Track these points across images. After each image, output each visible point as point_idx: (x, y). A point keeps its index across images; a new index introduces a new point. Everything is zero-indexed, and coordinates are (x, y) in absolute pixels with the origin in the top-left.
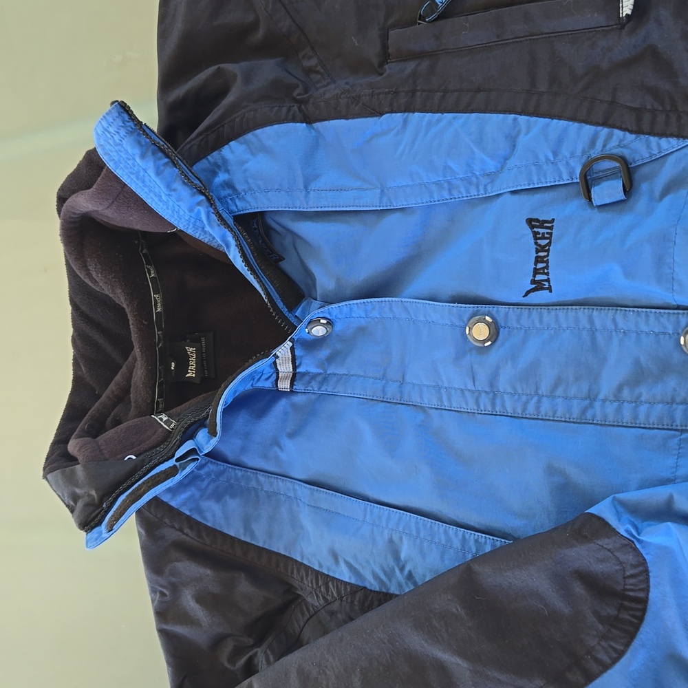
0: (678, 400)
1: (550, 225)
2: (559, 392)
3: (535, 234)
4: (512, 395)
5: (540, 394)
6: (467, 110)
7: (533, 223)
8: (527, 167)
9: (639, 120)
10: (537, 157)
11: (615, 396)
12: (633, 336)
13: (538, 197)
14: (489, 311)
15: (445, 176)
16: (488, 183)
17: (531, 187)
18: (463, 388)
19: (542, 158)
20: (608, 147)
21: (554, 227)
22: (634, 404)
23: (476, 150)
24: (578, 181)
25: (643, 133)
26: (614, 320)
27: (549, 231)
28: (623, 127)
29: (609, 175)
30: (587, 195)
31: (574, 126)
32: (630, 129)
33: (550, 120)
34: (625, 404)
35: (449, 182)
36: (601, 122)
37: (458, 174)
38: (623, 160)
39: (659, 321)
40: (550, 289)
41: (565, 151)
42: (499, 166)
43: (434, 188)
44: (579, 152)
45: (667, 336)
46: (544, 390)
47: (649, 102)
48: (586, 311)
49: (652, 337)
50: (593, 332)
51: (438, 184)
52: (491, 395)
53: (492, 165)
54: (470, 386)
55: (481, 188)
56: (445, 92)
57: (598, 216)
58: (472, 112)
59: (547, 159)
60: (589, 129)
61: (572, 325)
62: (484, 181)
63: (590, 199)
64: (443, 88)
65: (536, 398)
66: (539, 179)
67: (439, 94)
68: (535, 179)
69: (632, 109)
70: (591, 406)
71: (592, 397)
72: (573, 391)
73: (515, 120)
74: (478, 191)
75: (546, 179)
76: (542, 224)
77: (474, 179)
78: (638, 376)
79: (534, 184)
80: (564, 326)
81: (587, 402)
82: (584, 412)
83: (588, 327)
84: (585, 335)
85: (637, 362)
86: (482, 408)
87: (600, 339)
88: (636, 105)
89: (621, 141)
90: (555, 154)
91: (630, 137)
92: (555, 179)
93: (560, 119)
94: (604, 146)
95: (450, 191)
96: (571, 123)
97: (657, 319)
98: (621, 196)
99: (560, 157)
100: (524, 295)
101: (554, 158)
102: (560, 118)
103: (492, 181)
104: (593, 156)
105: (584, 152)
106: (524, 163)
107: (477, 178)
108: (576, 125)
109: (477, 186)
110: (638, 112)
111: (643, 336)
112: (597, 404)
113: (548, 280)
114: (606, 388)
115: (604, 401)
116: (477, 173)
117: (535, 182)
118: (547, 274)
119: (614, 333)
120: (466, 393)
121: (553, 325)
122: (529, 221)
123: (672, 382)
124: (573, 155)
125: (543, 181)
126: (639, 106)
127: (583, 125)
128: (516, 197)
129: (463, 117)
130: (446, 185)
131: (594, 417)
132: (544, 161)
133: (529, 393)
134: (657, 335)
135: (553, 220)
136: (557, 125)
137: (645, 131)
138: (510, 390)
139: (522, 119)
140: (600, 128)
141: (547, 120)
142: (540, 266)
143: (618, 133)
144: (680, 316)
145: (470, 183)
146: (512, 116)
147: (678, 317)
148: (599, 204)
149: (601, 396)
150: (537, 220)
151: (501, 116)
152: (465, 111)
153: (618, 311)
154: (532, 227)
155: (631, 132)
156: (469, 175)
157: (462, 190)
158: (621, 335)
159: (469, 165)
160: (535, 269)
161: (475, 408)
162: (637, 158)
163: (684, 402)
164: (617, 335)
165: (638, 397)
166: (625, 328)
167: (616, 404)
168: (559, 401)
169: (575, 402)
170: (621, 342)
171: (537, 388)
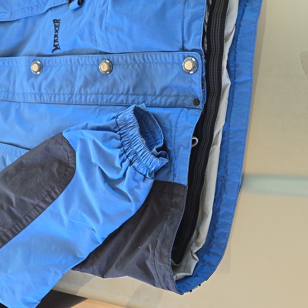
0: (100, 92)
1: (59, 21)
2: (61, 92)
3: (55, 25)
4: (46, 94)
5: (55, 93)
11: (79, 92)
12: (84, 66)
14: (39, 59)
15: (30, 4)
16: (43, 6)
18: (31, 92)
22: (85, 95)
26: (78, 60)
27: (59, 24)
34: (83, 95)
40: (59, 49)
43: (26, 9)
45: (95, 66)
46: (56, 91)
48: (70, 57)
49: (90, 66)
51: (28, 8)
52: (40, 95)
54: (33, 92)
61: (65, 63)
65: (54, 95)
70: (72, 97)
71: (72, 93)
72: (66, 92)
74: (41, 10)
77: (39, 5)
78: (86, 84)
80: (63, 64)
81: (70, 95)
82: (69, 100)
83: (70, 64)
84: (69, 67)
85: (86, 77)
86: (37, 100)
87: (74, 69)
95: (32, 11)
97: (92, 59)
111: (87, 66)
112: (74, 96)
113: (58, 45)
114: (76, 90)
115: (76, 95)
116: (40, 3)
118: (58, 42)
119: (78, 66)
120: (32, 94)
121: (59, 64)
122: (54, 21)
123: (98, 85)
130: (30, 8)
131: (73, 102)
133: (51, 93)
134: (92, 65)
135: (60, 19)
138: (45, 92)
142: (56, 38)
145: (38, 7)
147: (98, 58)
149: (75, 93)
150: (56, 20)
153: (80, 57)
154: (54, 23)
157: (36, 10)
158: (80, 66)
160: (54, 40)
161: (35, 100)
163: (101, 93)
164: (79, 66)
165: (87, 92)
166: (82, 63)
167: (80, 96)
168: (61, 96)
169: (66, 96)
170: (80, 69)
171: (54, 91)
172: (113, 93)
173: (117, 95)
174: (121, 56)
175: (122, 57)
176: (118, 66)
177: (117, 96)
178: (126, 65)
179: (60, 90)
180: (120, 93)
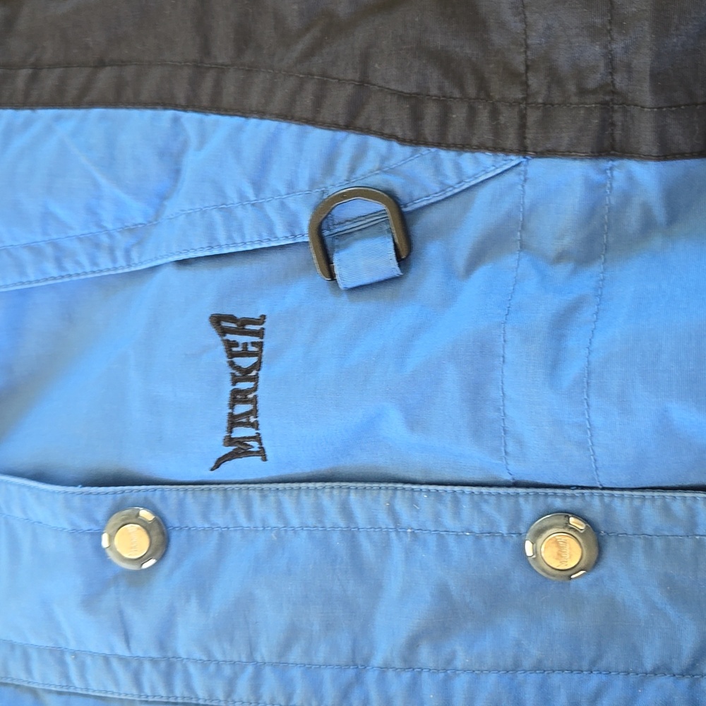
0: (527, 663)
1: (257, 328)
2: (295, 655)
3: (230, 345)
4: (204, 665)
5: (259, 659)
6: (81, 101)
7: (224, 324)
8: (203, 212)
9: (416, 118)
10: (221, 192)
12: (432, 540)
13: (229, 272)
14: (146, 499)
15: (45, 233)
16: (133, 246)
17: (216, 252)
18: (107, 652)
19: (233, 196)
20: (359, 173)
21: (266, 332)
22: (441, 675)
23: (103, 181)
24: (307, 239)
25: (426, 144)
26: (392, 511)
27: (256, 339)
28: (387, 131)
29: (366, 228)
30: (325, 266)
31: (290, 131)
32: (400, 134)
33: (243, 119)
34: (425, 675)
35: (55, 245)
36: (341, 122)
37: (71, 228)
38: (391, 197)
39: (480, 511)
40: (262, 453)
41: (276, 182)
42: (151, 211)
43: (26, 256)
44: (303, 184)
45: (498, 540)
46: (265, 652)
47: (434, 81)
48: (336, 492)
49: (469, 541)
50: (351, 536)
51: (35, 250)
52: (163, 665)
53: (137, 211)
54: (121, 649)
55: (119, 254)
56: (37, 67)
57: (350, 310)
58: (92, 105)
59: (242, 197)
60: (318, 137)
61: (311, 521)
62: (123, 241)
63: (332, 276)
64: (32, 60)
65: (250, 669)
66: (230, 237)
67: (24, 73)
68: (222, 236)
69: (401, 96)
70: (359, 679)
71: (359, 662)
72: (321, 655)
73: (176, 120)
74: (114, 260)
75: (243, 236)
76: (242, 326)
77: (105, 239)
79: (220, 246)
80: (295, 522)
81: (351, 672)
83: (342, 524)
84: (336, 539)
85: (443, 593)
86: (147, 691)
87: (367, 548)
88: (410, 87)
89: (384, 159)
90: (258, 186)
91: (401, 152)
92: (260, 235)
93: (262, 118)
94: (352, 170)
95: (59, 262)
96: (284, 125)
97: (476, 507)
98: (392, 268)
99: (267, 193)
100: (212, 465)
101: (257, 195)
102: (262, 114)
103: (140, 243)
104: (333, 191)
105: (313, 183)
106: (197, 206)
107: (110, 236)
108: (294, 128)
109: (112, 250)
110: (415, 102)
111: (451, 541)
112: (371, 677)
113: (257, 438)
114: (385, 648)
115: (384, 669)
116: (110, 226)
117: (223, 242)
118: (255, 425)
119: (393, 535)
120: (115, 664)
121: (273, 521)
122: (217, 320)
123: (512, 628)
124: (291, 188)
125: (238, 240)
126: (415, 90)
127: (309, 128)
128: (187, 273)
129: (73, 116)
130: (49, 250)
132: (236, 200)
133: (235, 658)
134: (477, 538)
135: (264, 317)
136: (257, 129)
137: (430, 139)
138: (198, 655)
139: (190, 119)
140: (341, 135)
141: (237, 120)
142: (241, 409)
143: (377, 144)
144: (521, 500)
145: (97, 246)
146: (169, 113)
147: (517, 503)
148: (350, 285)
149: (378, 660)
150: (231, 318)
151: (148, 113)
152: (78, 104)
153: (399, 493)
154: (223, 332)
155: (402, 141)
156: (94, 229)
157: (84, 260)
158: (407, 539)
159: (92, 212)
160: (231, 416)
161: (135, 692)
162: (416, 193)
163: (538, 668)
164: (400, 539)
165: (450, 661)
166: (415, 526)
167: (407, 676)
168: (296, 673)
169: (327, 675)
170: (409, 552)
171: (252, 649)
172: (603, 664)
173: (627, 673)
174: (659, 502)
175: (666, 510)
176: (640, 542)
177: (632, 678)
178: (689, 542)
179: (287, 645)
180: (649, 666)
